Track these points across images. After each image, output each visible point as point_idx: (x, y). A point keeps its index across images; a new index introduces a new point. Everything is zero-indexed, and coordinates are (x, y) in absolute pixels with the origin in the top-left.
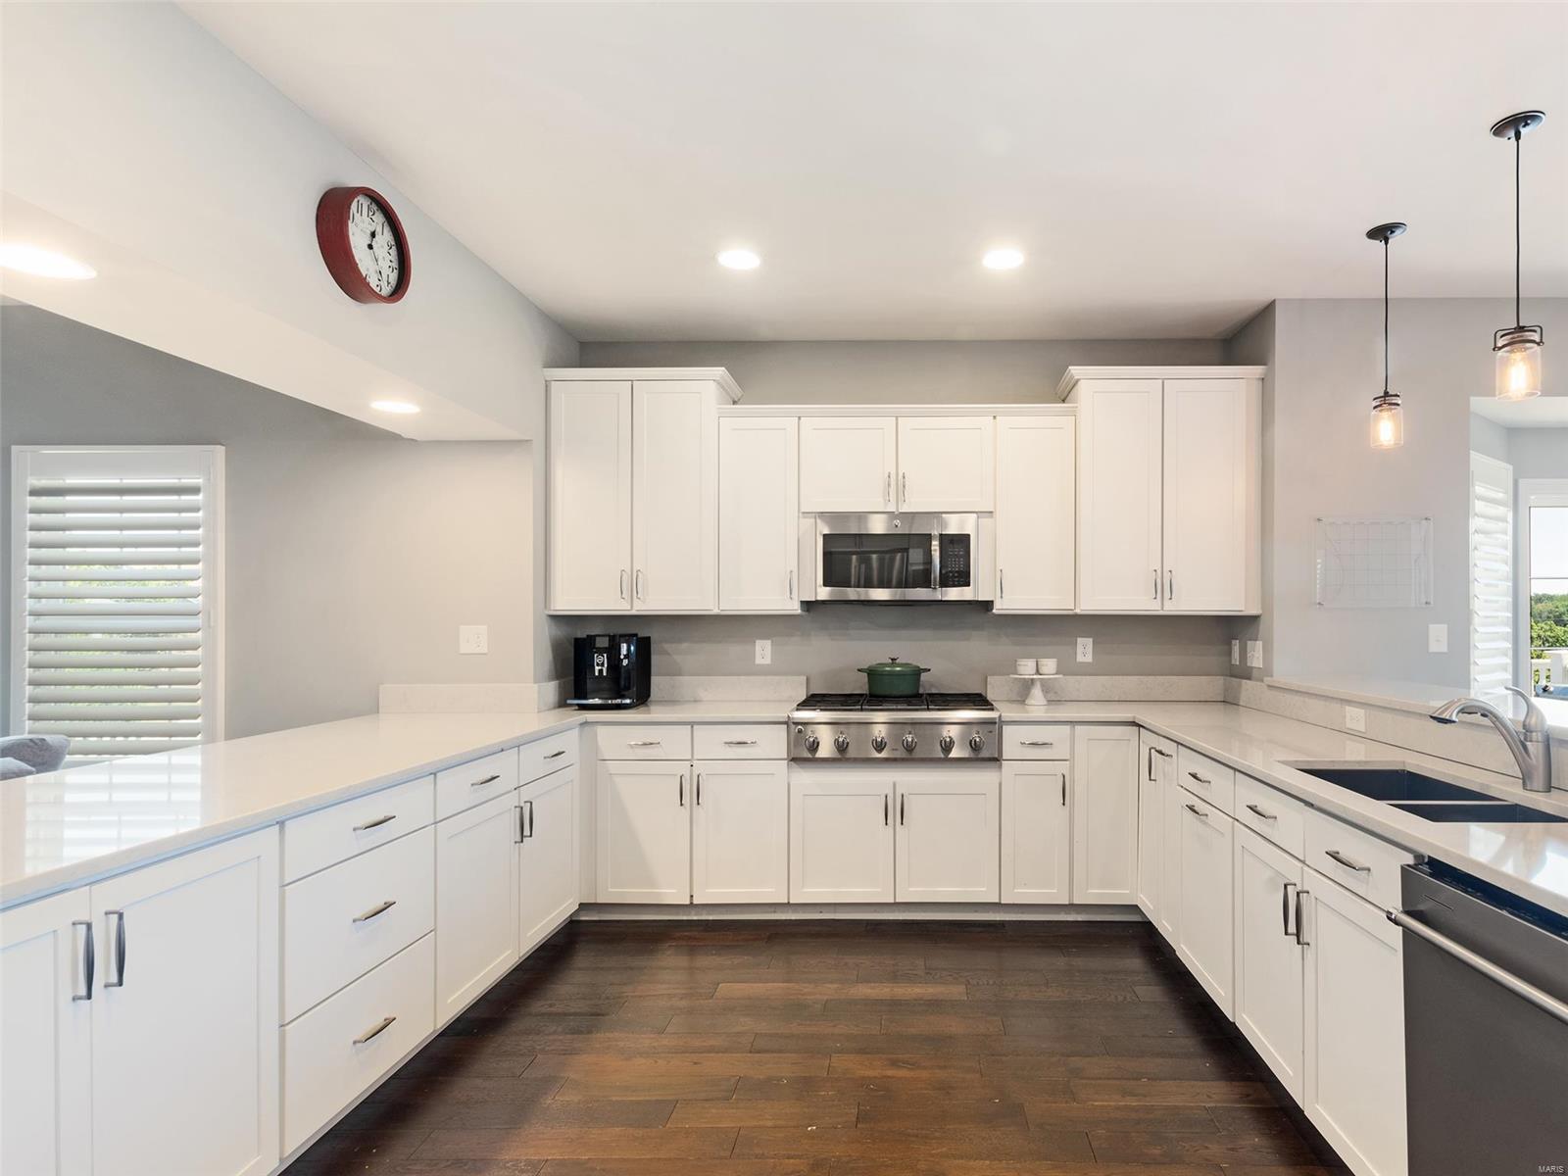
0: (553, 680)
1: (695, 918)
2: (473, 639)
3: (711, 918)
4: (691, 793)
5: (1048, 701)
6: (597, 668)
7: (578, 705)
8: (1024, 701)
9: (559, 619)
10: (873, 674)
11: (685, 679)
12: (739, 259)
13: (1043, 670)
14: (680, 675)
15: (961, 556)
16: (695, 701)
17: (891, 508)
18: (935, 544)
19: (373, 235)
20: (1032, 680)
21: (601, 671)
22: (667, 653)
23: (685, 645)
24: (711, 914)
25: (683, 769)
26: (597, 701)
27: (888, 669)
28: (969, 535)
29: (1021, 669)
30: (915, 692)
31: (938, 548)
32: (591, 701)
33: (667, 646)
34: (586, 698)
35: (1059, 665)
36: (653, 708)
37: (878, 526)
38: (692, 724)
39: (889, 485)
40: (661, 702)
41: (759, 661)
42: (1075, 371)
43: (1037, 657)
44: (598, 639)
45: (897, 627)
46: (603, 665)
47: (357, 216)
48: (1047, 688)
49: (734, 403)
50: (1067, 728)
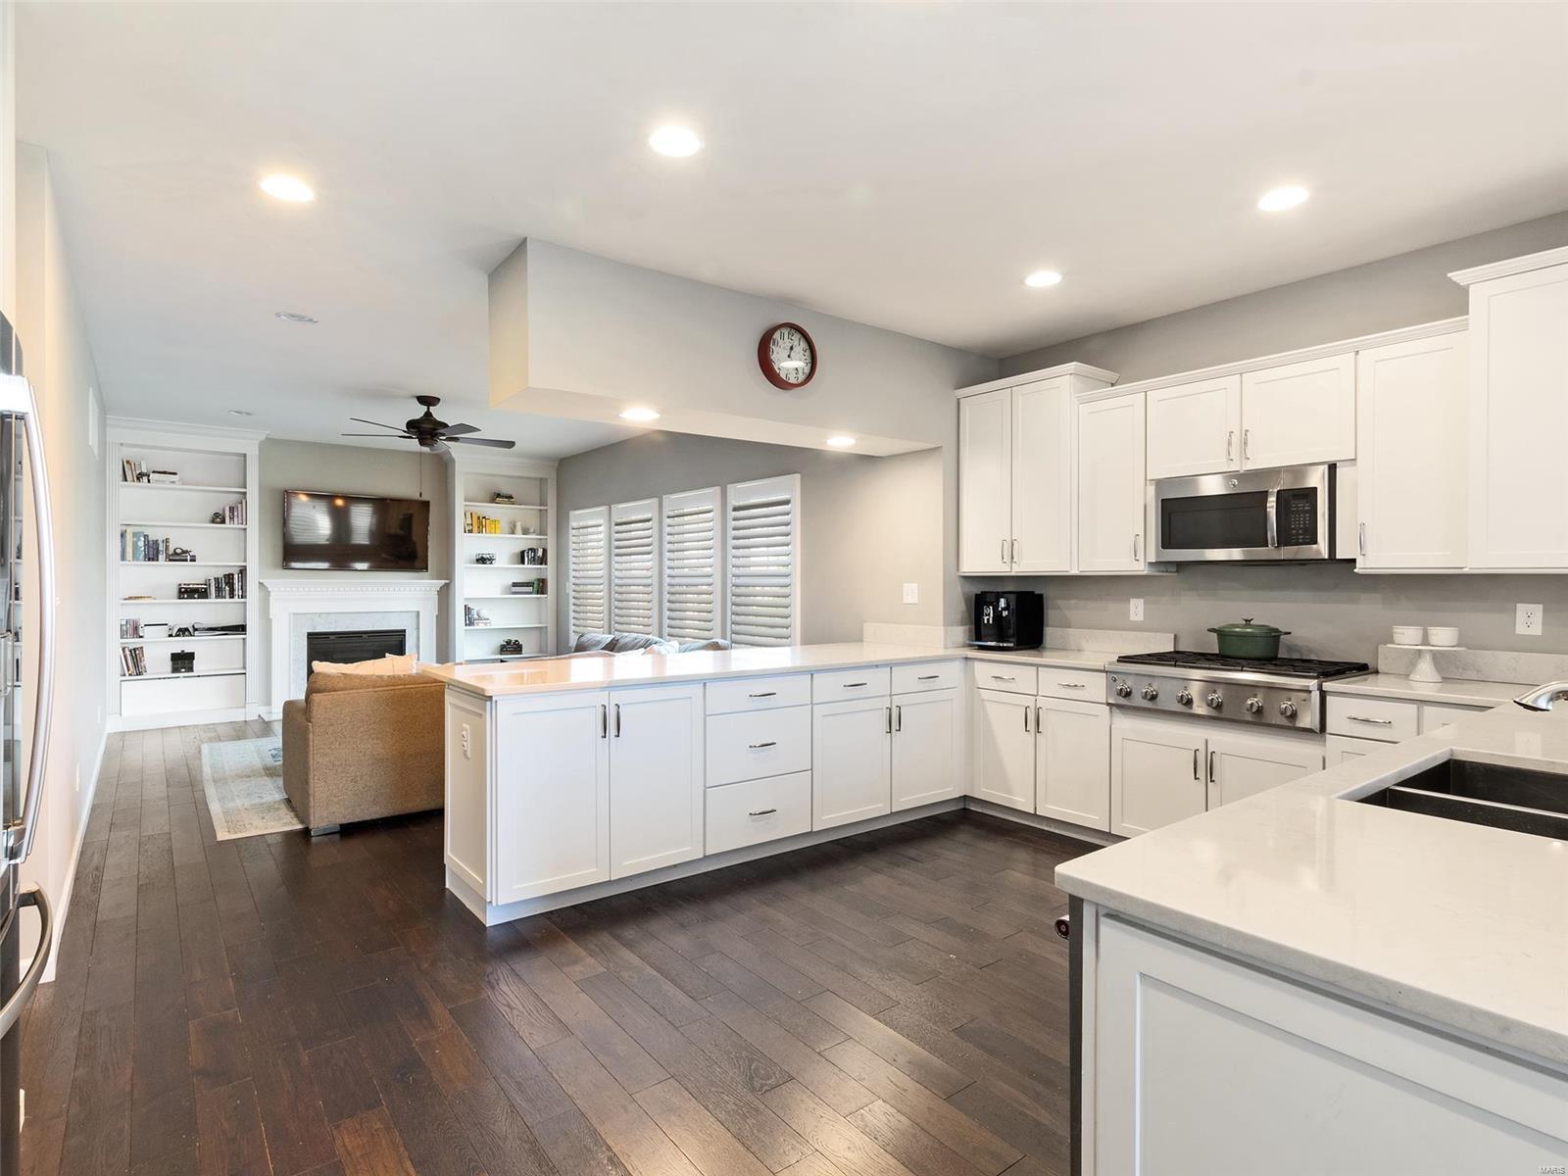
0: (962, 625)
1: (1046, 829)
2: (911, 593)
3: (1057, 831)
4: (1034, 722)
5: (1443, 678)
6: (986, 618)
7: (979, 646)
8: (1408, 675)
9: (968, 578)
10: (1222, 634)
11: (1071, 631)
12: (1044, 279)
13: (1433, 640)
14: (1070, 627)
15: (1307, 512)
16: (1079, 650)
17: (1234, 467)
18: (1272, 501)
19: (792, 348)
20: (1419, 650)
21: (988, 620)
22: (1059, 608)
23: (1073, 602)
24: (1058, 829)
25: (1029, 701)
26: (993, 644)
27: (1237, 630)
28: (1316, 489)
29: (1397, 638)
30: (1273, 655)
31: (1274, 504)
32: (989, 643)
33: (1059, 602)
34: (981, 641)
35: (1460, 636)
36: (1047, 653)
37: (1212, 486)
38: (1037, 666)
39: (1230, 444)
40: (1053, 649)
41: (1133, 618)
42: (1459, 276)
43: (1425, 627)
44: (988, 595)
45: (1272, 588)
46: (989, 615)
47: (781, 342)
48: (1441, 660)
49: (1113, 385)
50: (1413, 707)
